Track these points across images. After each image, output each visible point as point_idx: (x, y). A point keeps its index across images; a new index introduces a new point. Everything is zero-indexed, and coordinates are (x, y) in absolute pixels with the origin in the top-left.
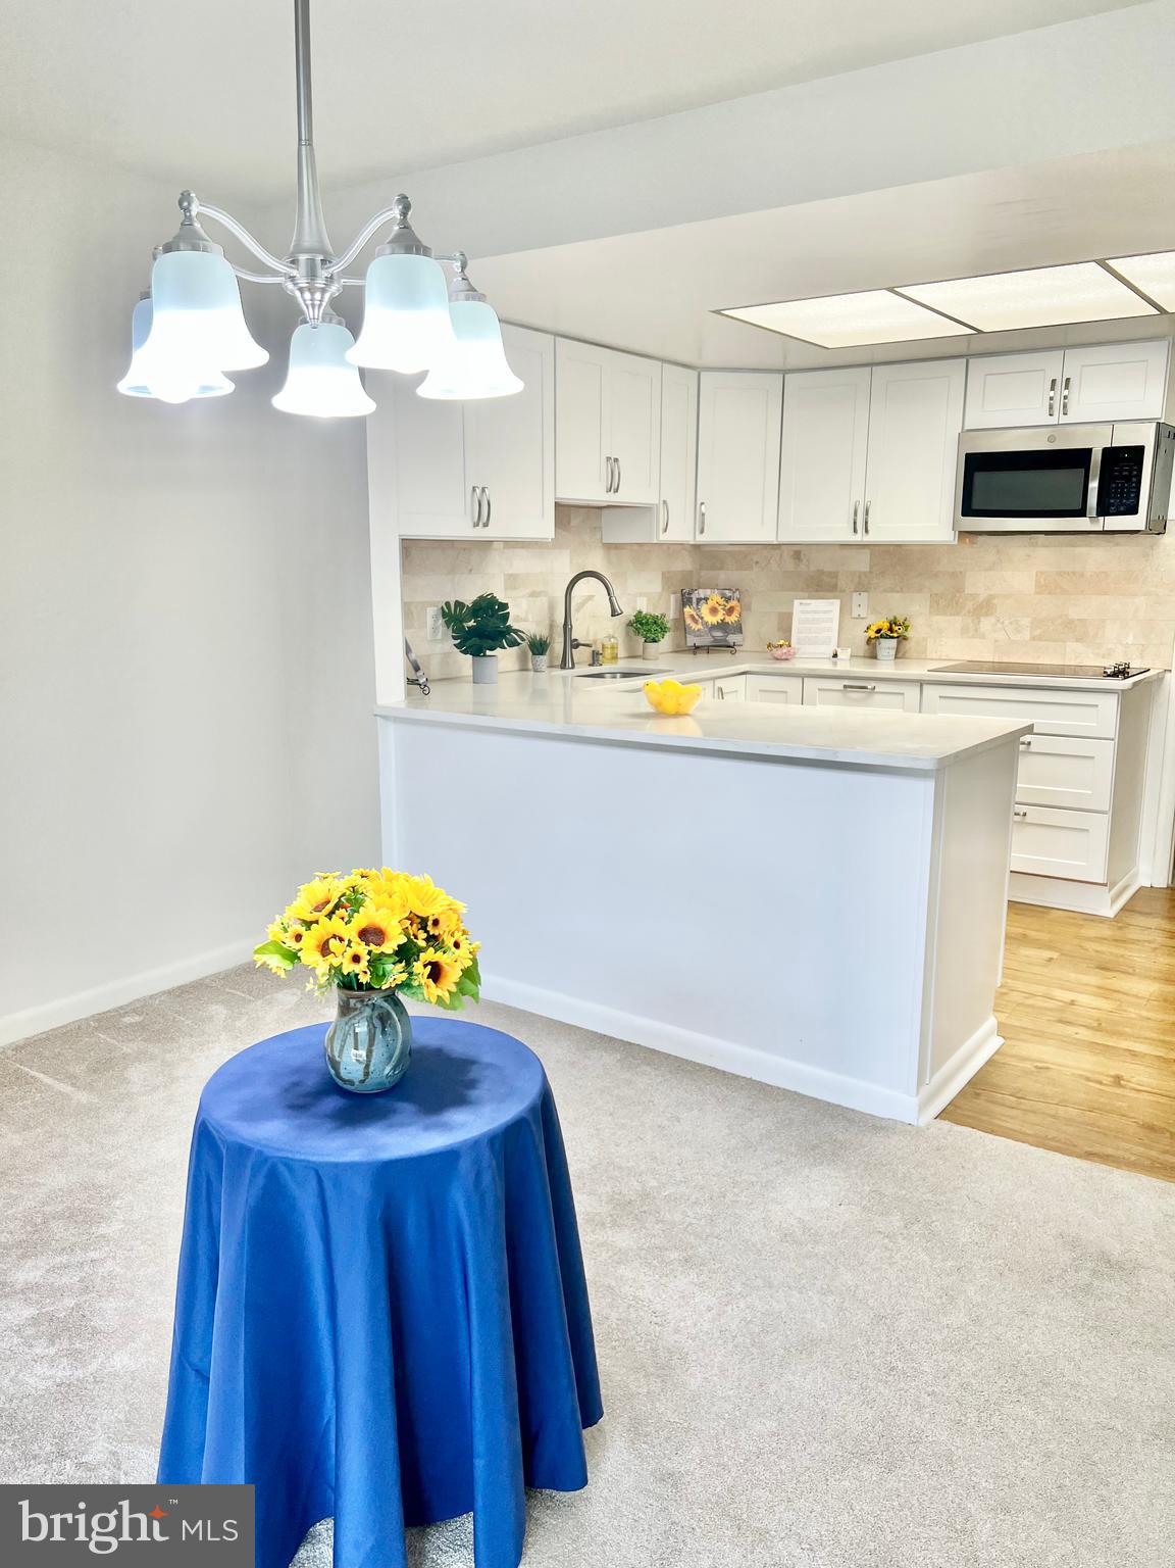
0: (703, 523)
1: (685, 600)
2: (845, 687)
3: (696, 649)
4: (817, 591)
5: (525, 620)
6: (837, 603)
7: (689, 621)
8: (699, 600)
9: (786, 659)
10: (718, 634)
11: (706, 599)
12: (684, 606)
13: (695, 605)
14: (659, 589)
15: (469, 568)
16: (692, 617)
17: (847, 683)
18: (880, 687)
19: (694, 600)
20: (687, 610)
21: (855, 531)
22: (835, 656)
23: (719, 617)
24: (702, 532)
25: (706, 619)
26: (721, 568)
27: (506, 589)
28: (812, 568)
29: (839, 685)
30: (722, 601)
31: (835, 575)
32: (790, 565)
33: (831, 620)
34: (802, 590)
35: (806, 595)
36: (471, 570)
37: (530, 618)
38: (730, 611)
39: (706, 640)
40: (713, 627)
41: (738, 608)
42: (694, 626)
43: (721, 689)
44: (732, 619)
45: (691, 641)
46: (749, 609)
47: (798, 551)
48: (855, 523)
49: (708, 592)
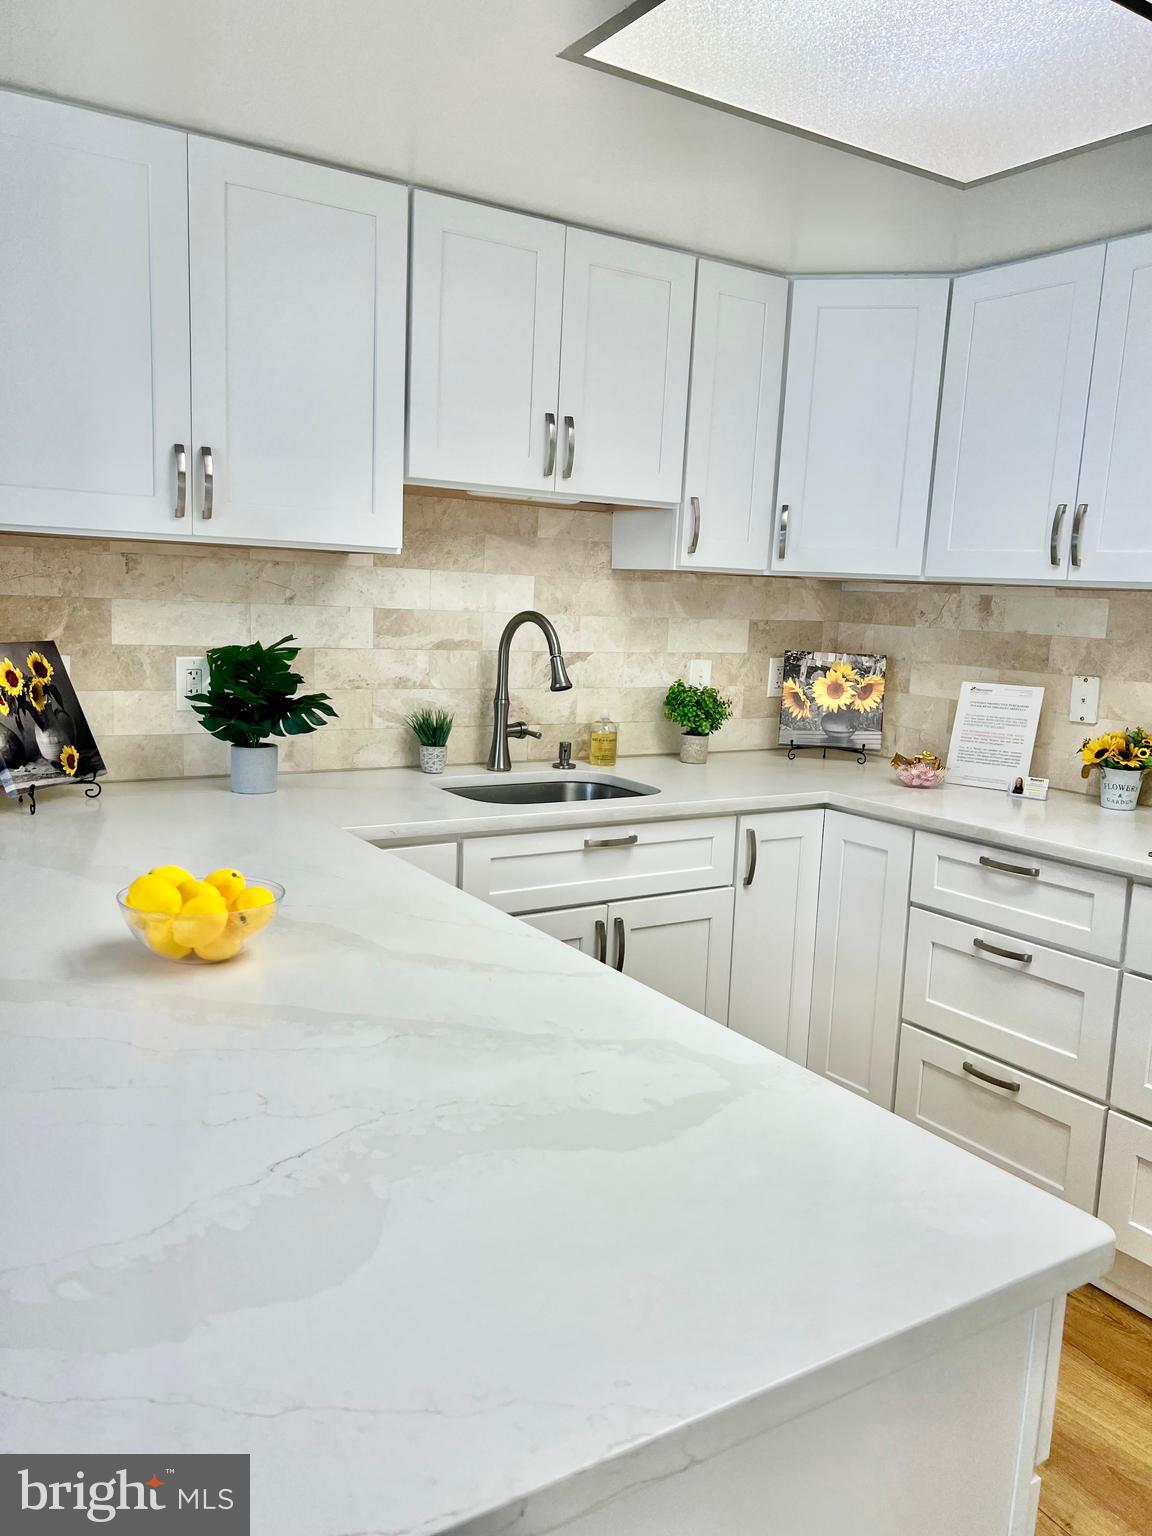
0: (783, 541)
1: (791, 669)
2: (983, 860)
3: (794, 749)
4: (1014, 668)
5: (423, 687)
6: (1038, 693)
7: (788, 703)
8: (812, 670)
9: (921, 787)
10: (838, 728)
11: (825, 669)
12: (785, 678)
13: (803, 678)
14: (744, 649)
15: (288, 594)
16: (795, 696)
17: (987, 853)
18: (1047, 874)
19: (804, 670)
20: (790, 683)
21: (1054, 561)
22: (1019, 789)
23: (844, 700)
24: (782, 556)
25: (819, 702)
26: (869, 621)
27: (378, 633)
28: (1010, 628)
29: (973, 854)
30: (853, 675)
31: (1045, 642)
32: (972, 621)
33: (1024, 723)
34: (990, 665)
35: (995, 673)
36: (291, 598)
37: (435, 682)
38: (866, 691)
39: (818, 737)
40: (831, 716)
41: (882, 688)
42: (795, 712)
43: (751, 835)
44: (869, 704)
45: (790, 735)
46: (906, 690)
47: (987, 596)
48: (1054, 549)
49: (831, 657)
